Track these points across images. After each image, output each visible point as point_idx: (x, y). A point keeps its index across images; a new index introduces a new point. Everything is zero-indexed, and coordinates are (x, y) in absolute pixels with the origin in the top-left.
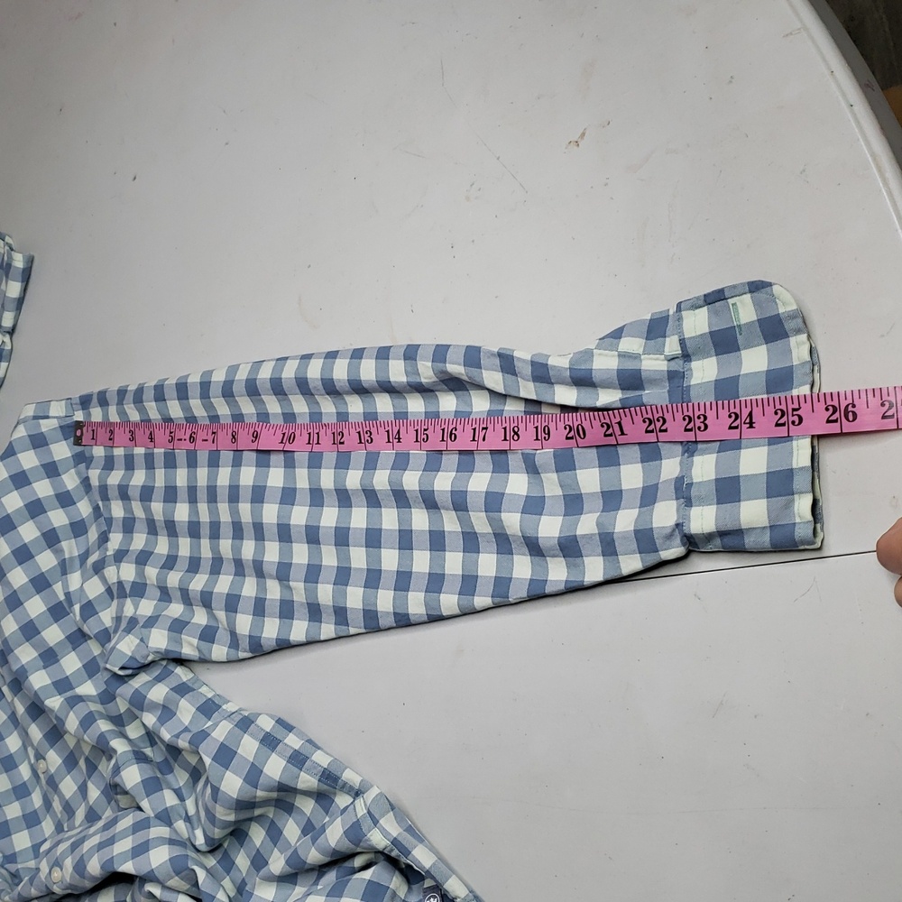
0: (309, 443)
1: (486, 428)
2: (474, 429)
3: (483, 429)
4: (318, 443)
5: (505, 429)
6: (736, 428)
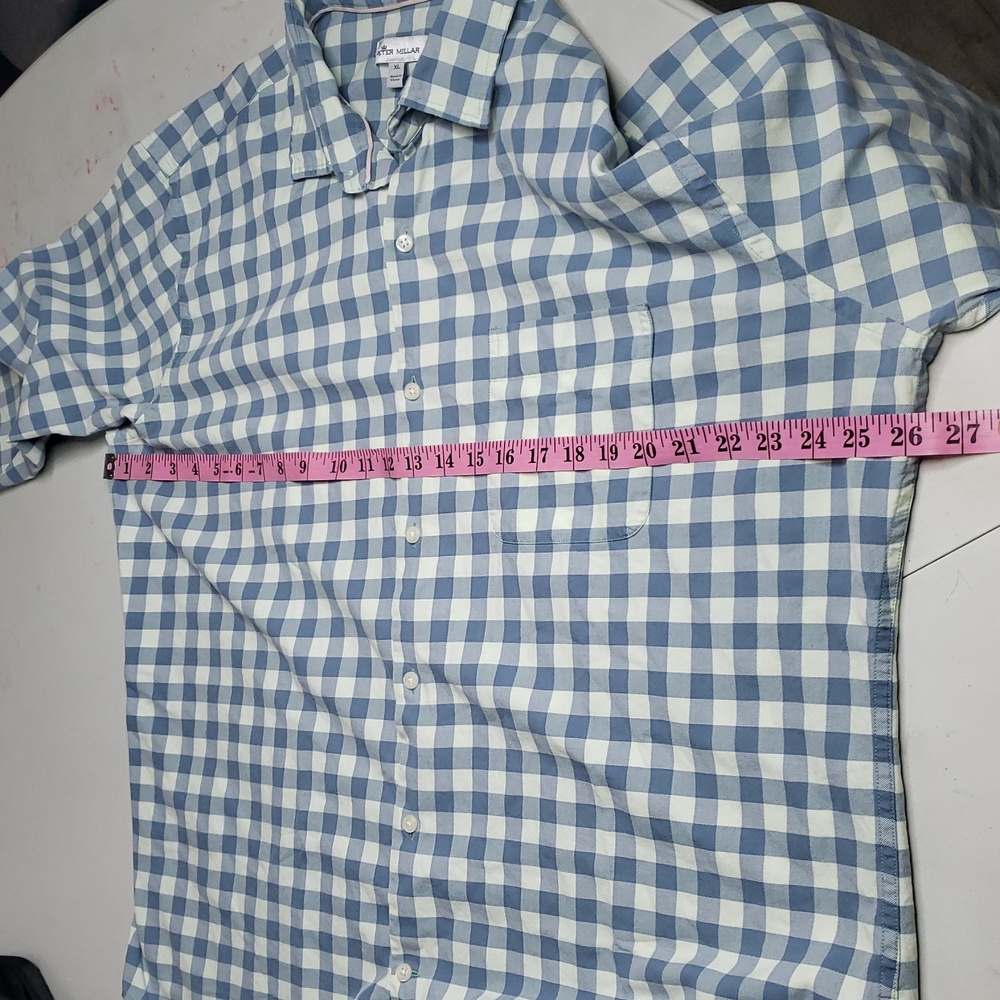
0: (362, 470)
1: (546, 449)
2: (533, 451)
3: (542, 450)
4: (371, 470)
5: (568, 449)
6: (809, 447)
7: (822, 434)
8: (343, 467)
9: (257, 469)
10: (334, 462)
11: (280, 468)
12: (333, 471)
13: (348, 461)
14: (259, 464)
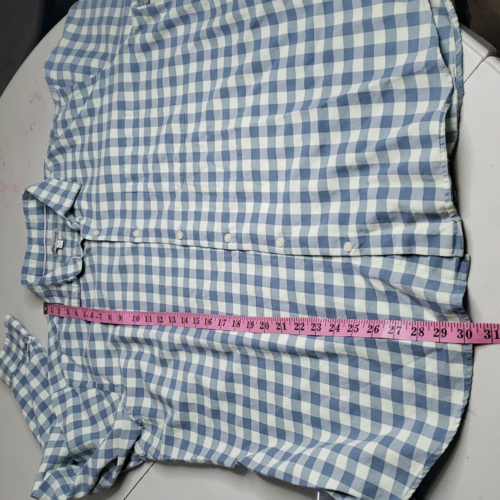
0: (146, 321)
1: (225, 320)
2: (220, 320)
3: (224, 320)
4: (151, 321)
5: (234, 321)
6: (332, 331)
7: (339, 326)
8: (138, 319)
9: (99, 316)
10: (134, 316)
11: (110, 317)
12: (133, 321)
13: (140, 316)
14: (100, 314)
